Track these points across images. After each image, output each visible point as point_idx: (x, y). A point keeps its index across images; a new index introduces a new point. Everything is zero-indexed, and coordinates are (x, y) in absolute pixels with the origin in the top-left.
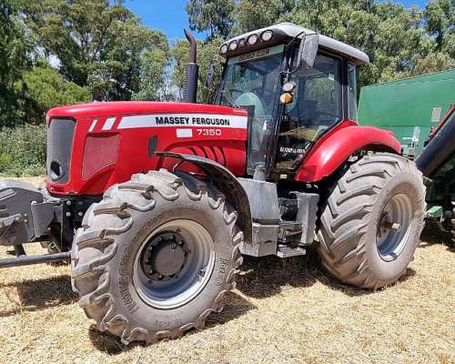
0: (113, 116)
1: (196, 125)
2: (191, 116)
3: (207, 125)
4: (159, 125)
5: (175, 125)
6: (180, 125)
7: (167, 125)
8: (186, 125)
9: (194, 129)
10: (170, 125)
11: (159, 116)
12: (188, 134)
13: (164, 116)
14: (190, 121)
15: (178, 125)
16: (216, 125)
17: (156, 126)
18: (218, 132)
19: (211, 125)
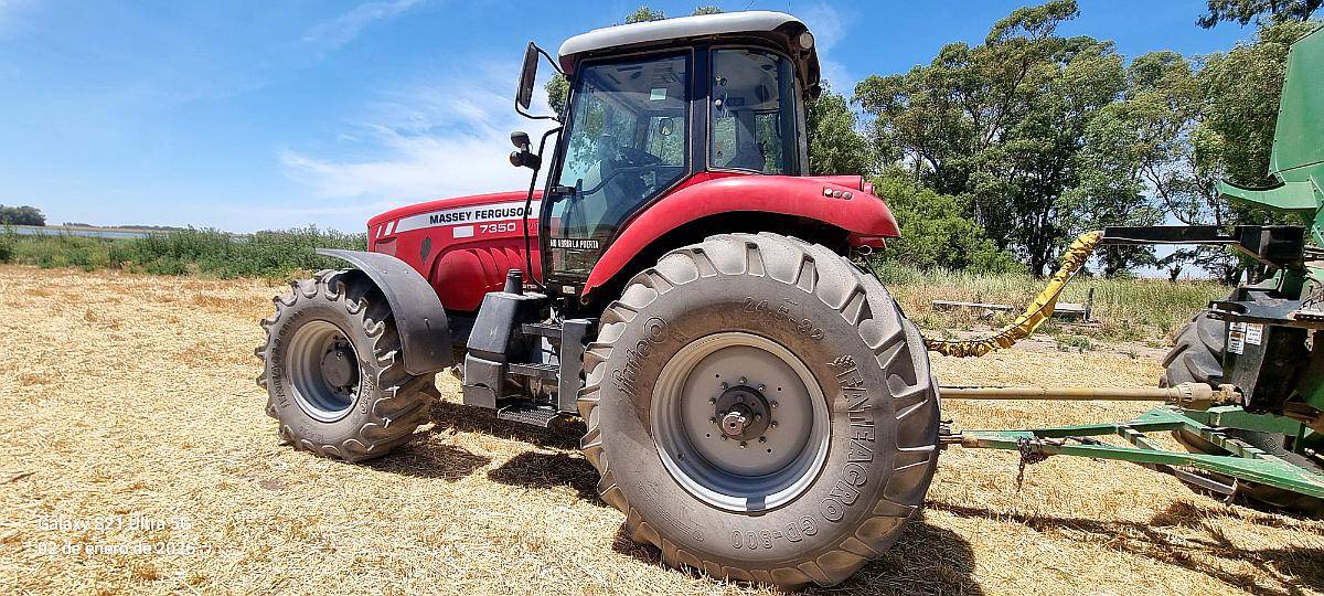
0: (391, 221)
1: (480, 220)
2: (473, 209)
3: (495, 219)
4: (433, 225)
5: (452, 223)
6: (459, 222)
7: (443, 224)
8: (466, 221)
9: (477, 226)
10: (447, 224)
11: (434, 214)
12: (468, 232)
13: (439, 214)
14: (473, 216)
15: (456, 223)
16: (509, 218)
17: (431, 226)
18: (511, 227)
19: (502, 218)
